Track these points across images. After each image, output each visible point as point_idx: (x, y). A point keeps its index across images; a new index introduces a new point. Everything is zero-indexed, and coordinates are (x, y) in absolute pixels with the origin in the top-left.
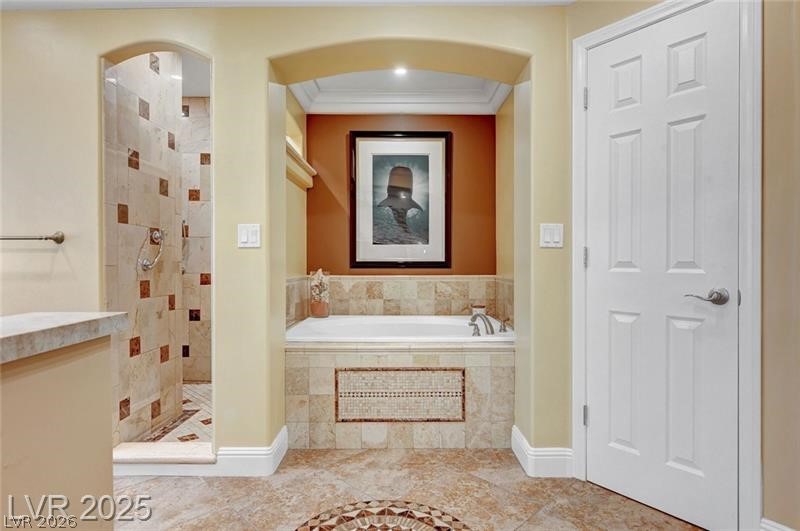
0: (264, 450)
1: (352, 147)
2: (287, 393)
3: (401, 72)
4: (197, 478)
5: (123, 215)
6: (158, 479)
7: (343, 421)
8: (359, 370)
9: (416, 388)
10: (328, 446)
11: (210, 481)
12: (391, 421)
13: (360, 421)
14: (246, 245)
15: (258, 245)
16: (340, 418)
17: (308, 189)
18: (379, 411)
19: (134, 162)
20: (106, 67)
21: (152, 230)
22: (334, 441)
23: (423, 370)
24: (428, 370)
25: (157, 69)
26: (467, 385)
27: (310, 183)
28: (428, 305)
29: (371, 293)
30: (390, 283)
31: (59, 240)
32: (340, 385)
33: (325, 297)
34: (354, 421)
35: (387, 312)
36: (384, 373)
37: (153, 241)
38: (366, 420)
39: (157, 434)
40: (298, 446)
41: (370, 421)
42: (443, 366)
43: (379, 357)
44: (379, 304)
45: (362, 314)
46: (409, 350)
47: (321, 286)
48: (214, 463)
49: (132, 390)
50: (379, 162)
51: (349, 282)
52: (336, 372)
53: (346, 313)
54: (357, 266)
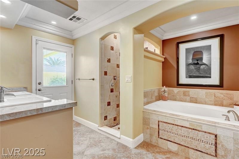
0: (131, 140)
1: (178, 47)
2: (143, 124)
3: (194, 18)
4: (116, 141)
5: (106, 73)
6: (108, 138)
7: (161, 138)
8: (166, 123)
9: (191, 135)
10: (156, 144)
11: (118, 143)
12: (179, 144)
13: (167, 140)
14: (128, 81)
15: (130, 81)
16: (160, 137)
17: (163, 62)
18: (174, 139)
19: (109, 61)
20: (101, 41)
21: (114, 77)
22: (158, 143)
23: (194, 129)
24: (196, 130)
25: (116, 38)
26: (218, 142)
27: (163, 60)
28: (211, 101)
29: (185, 94)
30: (193, 92)
31: (93, 79)
32: (160, 126)
33: (166, 94)
34: (165, 139)
35: (191, 101)
36: (176, 127)
37: (114, 79)
38: (169, 141)
39: (115, 125)
40: (147, 141)
41: (171, 141)
42: (203, 130)
43: (174, 120)
44: (188, 98)
45: (181, 101)
46: (188, 121)
47: (164, 91)
48: (120, 138)
49: (108, 114)
50: (188, 50)
51: (176, 90)
52: (158, 122)
53: (175, 100)
54: (179, 85)
